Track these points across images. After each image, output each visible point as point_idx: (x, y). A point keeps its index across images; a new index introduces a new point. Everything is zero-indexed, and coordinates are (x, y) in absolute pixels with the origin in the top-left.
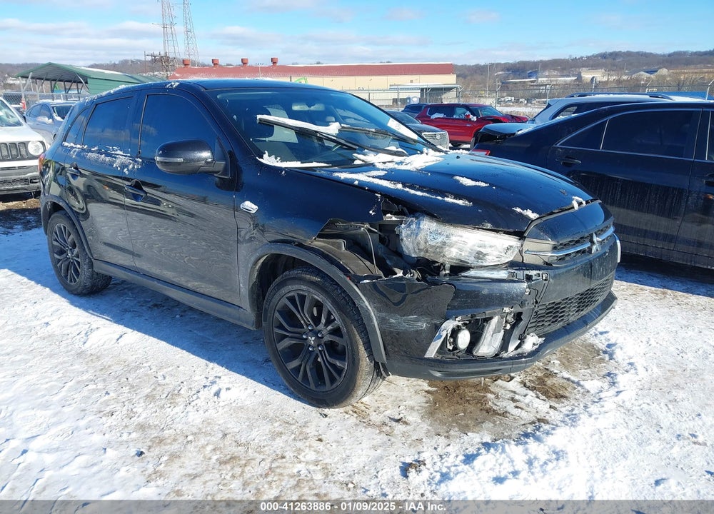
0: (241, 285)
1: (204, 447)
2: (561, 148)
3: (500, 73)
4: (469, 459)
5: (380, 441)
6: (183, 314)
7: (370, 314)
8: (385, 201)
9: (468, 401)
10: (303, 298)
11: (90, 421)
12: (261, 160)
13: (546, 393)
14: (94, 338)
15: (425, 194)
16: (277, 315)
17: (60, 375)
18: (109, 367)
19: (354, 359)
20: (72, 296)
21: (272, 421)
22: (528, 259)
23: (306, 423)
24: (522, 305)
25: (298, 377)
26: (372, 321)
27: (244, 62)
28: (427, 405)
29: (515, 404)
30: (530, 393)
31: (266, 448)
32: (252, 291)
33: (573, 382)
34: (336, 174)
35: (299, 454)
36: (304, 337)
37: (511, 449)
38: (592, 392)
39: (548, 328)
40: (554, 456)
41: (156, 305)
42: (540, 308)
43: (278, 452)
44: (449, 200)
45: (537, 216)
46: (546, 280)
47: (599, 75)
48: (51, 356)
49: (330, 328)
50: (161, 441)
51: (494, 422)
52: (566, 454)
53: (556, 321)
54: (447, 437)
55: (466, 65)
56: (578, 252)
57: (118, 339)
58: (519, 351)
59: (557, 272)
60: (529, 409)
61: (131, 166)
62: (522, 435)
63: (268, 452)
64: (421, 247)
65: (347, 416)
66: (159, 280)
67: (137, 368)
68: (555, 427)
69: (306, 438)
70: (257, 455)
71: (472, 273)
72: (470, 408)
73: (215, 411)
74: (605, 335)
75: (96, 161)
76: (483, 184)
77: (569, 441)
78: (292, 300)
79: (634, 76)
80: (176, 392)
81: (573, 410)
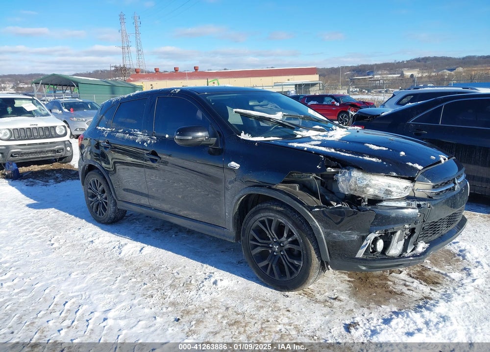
0: (227, 214)
1: (216, 315)
2: (413, 124)
3: (348, 73)
4: (387, 321)
5: (326, 312)
6: (176, 234)
7: (319, 230)
8: (327, 160)
9: (376, 286)
10: (270, 221)
11: (139, 301)
12: (240, 136)
13: (425, 281)
14: (125, 250)
15: (350, 155)
16: (252, 232)
17: (111, 273)
18: (140, 268)
19: (308, 259)
20: (100, 224)
21: (254, 299)
22: (418, 194)
23: (276, 300)
24: (416, 223)
25: (266, 272)
26: (321, 235)
27: (176, 69)
28: (350, 289)
29: (407, 288)
30: (415, 281)
31: (256, 316)
32: (234, 218)
33: (442, 274)
34: (290, 144)
35: (277, 319)
36: (271, 246)
37: (412, 315)
38: (456, 280)
39: (430, 238)
40: (442, 319)
41: (157, 229)
42: (426, 225)
43: (264, 318)
44: (367, 158)
45: (422, 167)
46: (429, 207)
47: (416, 73)
48: (102, 261)
49: (290, 239)
50: (188, 312)
51: (396, 299)
52: (449, 318)
53: (434, 233)
54: (369, 308)
55: (324, 68)
56: (447, 190)
57: (140, 251)
58: (414, 252)
59: (436, 202)
60: (417, 291)
61: (149, 141)
62: (417, 307)
63: (257, 318)
64: (352, 188)
65: (301, 297)
66: (166, 212)
67: (158, 268)
68: (437, 302)
69: (280, 310)
70: (251, 320)
71: (385, 203)
72: (379, 290)
73: (216, 294)
74: (457, 244)
75: (123, 138)
76: (384, 149)
77: (449, 310)
78: (263, 222)
79: (440, 73)
80: (189, 282)
81: (446, 291)
